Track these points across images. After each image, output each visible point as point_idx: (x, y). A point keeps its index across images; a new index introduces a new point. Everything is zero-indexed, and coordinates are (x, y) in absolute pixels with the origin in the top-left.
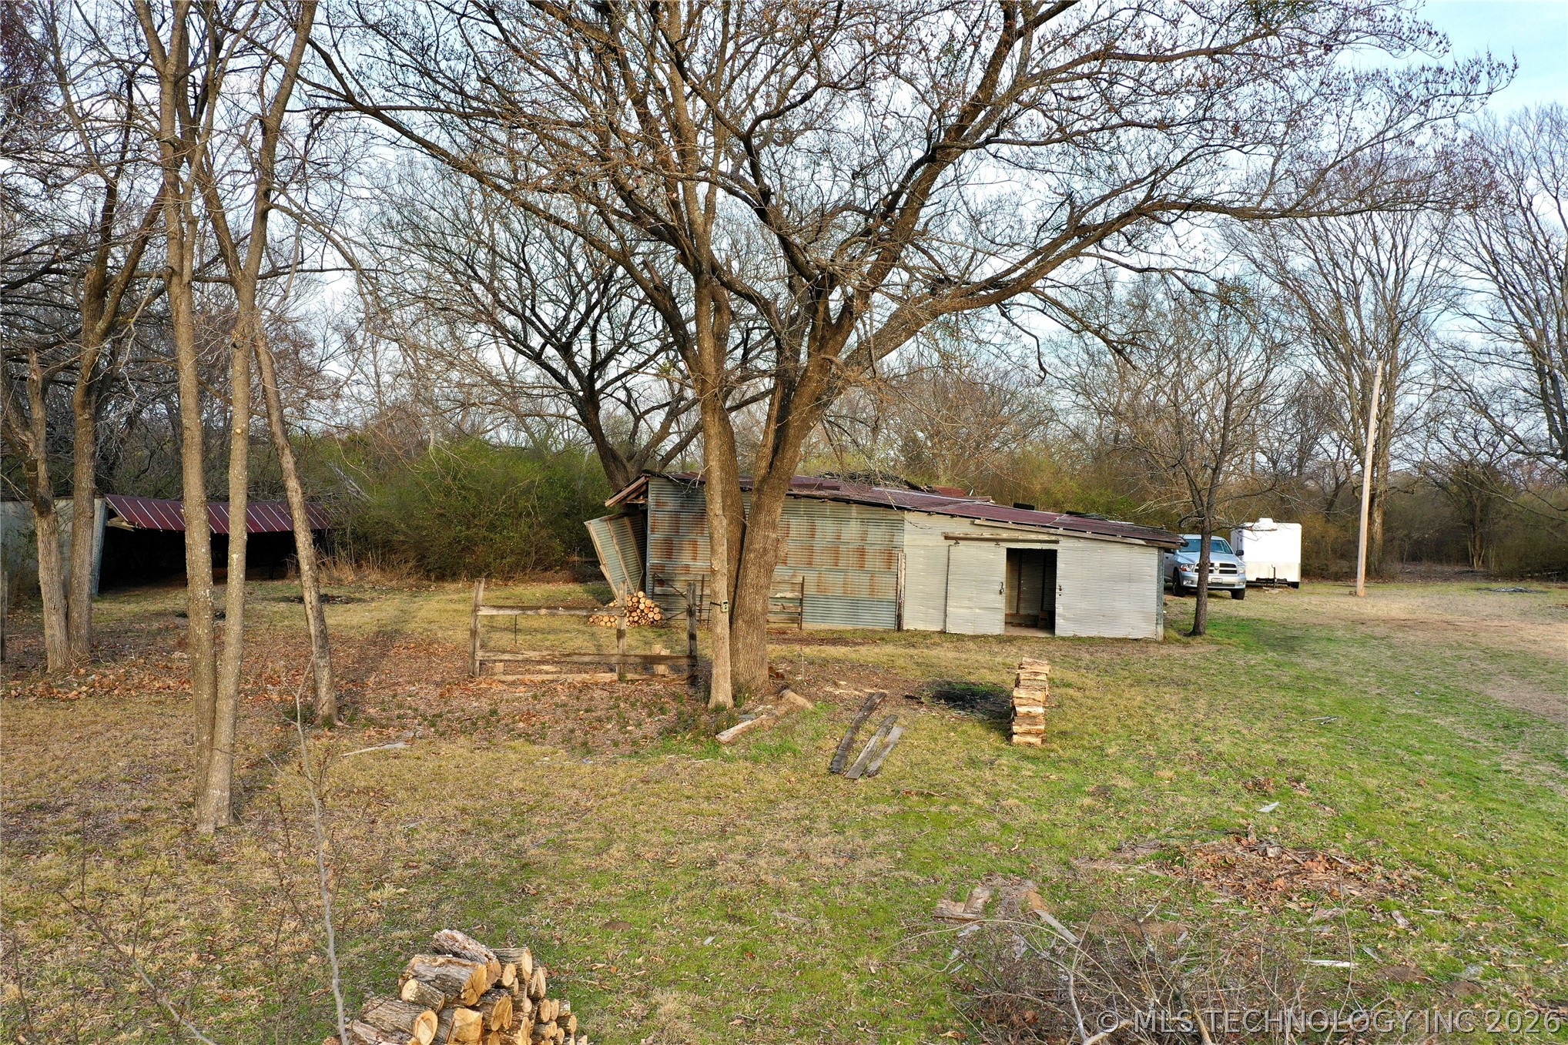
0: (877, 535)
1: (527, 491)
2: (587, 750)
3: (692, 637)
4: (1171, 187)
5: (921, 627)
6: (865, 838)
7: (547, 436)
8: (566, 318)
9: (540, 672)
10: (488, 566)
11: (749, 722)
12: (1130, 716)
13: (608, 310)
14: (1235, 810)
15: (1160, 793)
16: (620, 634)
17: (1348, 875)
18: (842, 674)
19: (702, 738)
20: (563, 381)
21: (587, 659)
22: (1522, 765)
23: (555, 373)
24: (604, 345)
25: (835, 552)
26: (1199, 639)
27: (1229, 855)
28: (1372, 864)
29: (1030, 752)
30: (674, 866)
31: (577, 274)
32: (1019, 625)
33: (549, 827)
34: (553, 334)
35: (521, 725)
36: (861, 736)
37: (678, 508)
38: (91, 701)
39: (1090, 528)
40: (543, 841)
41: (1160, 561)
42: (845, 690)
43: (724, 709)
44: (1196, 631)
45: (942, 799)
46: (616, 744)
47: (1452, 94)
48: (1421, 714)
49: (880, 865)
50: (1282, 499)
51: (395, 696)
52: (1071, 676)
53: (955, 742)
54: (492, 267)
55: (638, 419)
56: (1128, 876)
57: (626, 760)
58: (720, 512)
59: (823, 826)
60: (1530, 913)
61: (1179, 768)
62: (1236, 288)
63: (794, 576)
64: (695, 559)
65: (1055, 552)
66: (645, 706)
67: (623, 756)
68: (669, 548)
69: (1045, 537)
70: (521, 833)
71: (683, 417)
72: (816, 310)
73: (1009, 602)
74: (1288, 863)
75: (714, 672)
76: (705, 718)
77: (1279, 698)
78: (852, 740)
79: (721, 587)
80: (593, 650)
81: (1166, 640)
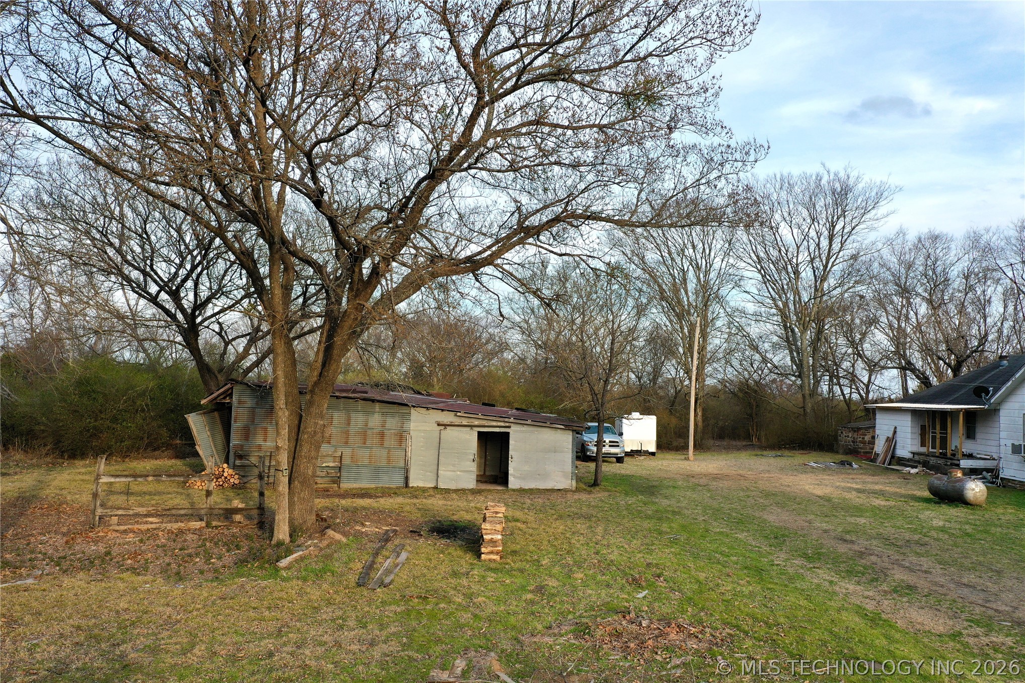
0: (392, 423)
1: (143, 394)
2: (180, 577)
3: (262, 494)
4: (579, 204)
5: (421, 484)
6: (381, 630)
7: (160, 357)
8: (176, 274)
9: (146, 523)
10: (110, 447)
11: (301, 553)
12: (556, 539)
13: (207, 268)
14: (622, 597)
15: (575, 589)
16: (209, 493)
17: (690, 635)
18: (367, 517)
19: (266, 565)
20: (173, 317)
21: (182, 512)
22: (786, 560)
23: (167, 312)
24: (204, 293)
25: (364, 435)
26: (597, 488)
27: (619, 627)
28: (704, 627)
29: (493, 565)
30: (242, 658)
31: (185, 245)
32: (486, 482)
33: (147, 636)
34: (166, 284)
35: (129, 561)
36: (380, 559)
37: (254, 406)
39: (530, 418)
40: (142, 647)
41: (573, 439)
42: (369, 528)
43: (283, 544)
44: (595, 484)
45: (434, 600)
46: (202, 572)
47: (736, 160)
48: (728, 531)
49: (391, 649)
50: (644, 400)
51: (28, 544)
52: (518, 514)
53: (444, 561)
54: (122, 237)
55: (227, 344)
56: (556, 645)
57: (209, 584)
58: (283, 406)
59: (352, 623)
60: (795, 652)
61: (587, 572)
62: (617, 268)
63: (335, 451)
64: (265, 440)
65: (508, 434)
66: (225, 544)
67: (207, 581)
68: (247, 434)
69: (502, 424)
70: (124, 642)
71: (259, 343)
72: (354, 272)
73: (479, 466)
74: (655, 629)
75: (277, 518)
76: (269, 551)
77: (646, 524)
78: (373, 562)
79: (284, 459)
80: (188, 506)
81: (577, 490)
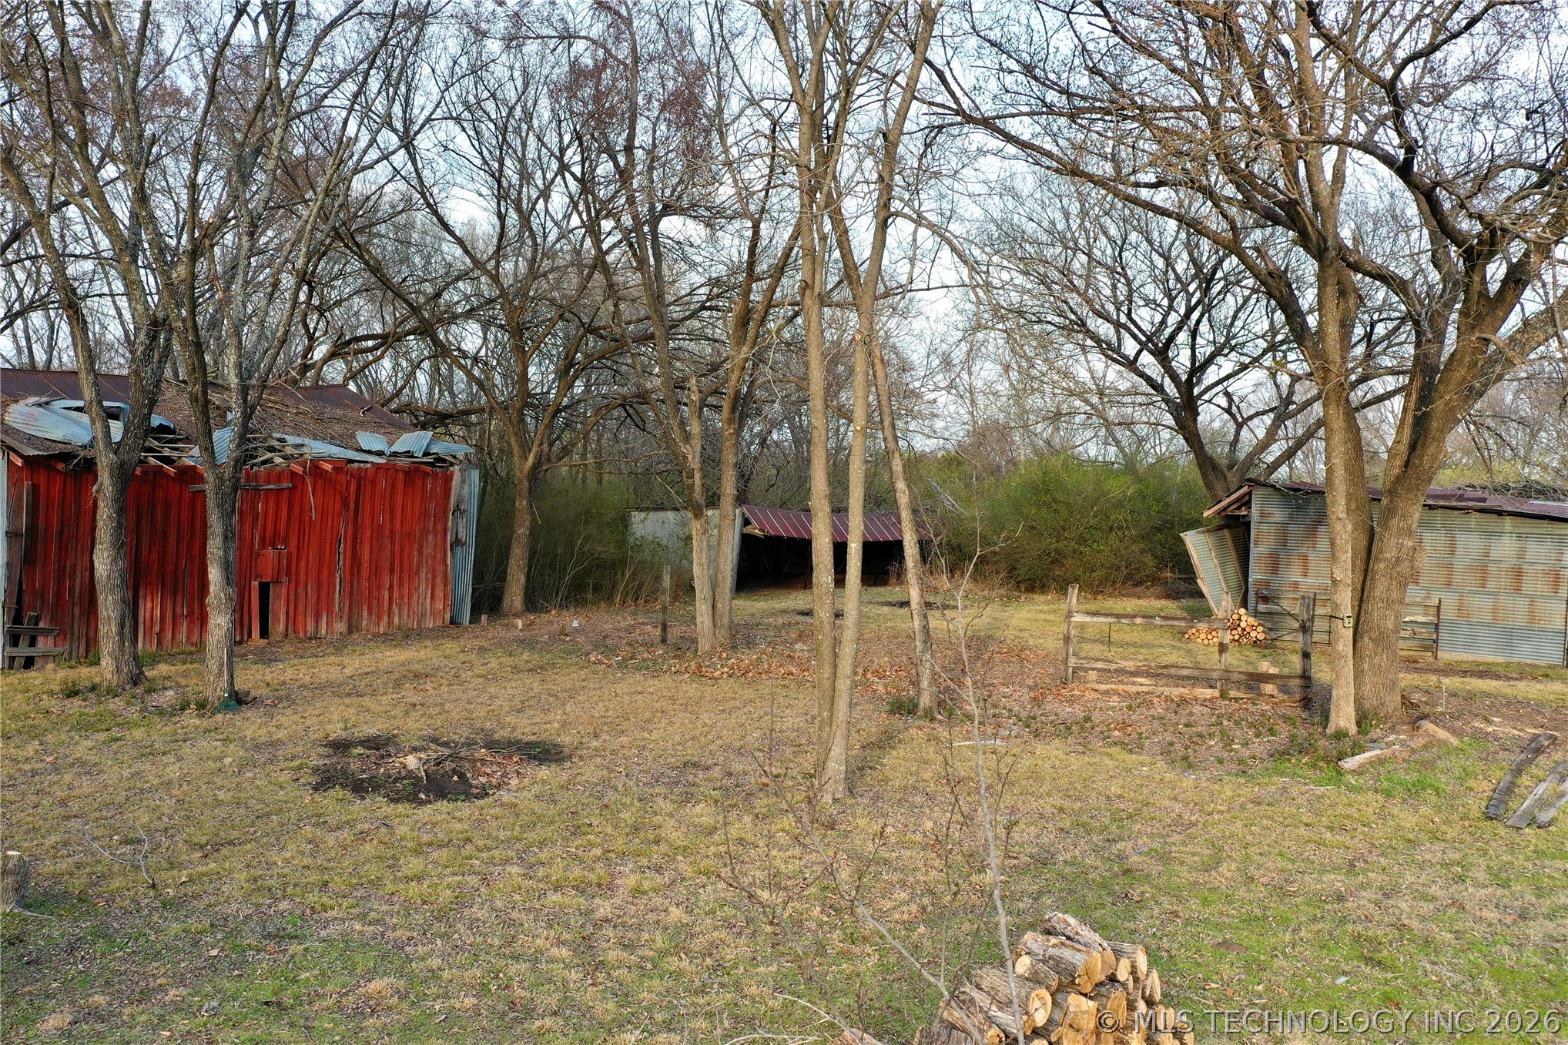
0: (1539, 552)
1: (1119, 505)
2: (1188, 764)
3: (1306, 658)
6: (1539, 897)
7: (1138, 452)
8: (1163, 322)
9: (1134, 683)
10: (1077, 579)
11: (1379, 752)
13: (1210, 311)
16: (1223, 649)
18: (1495, 710)
19: (1321, 764)
20: (1158, 388)
21: (1185, 672)
23: (1149, 380)
24: (1204, 350)
25: (1482, 571)
30: (1294, 894)
31: (1177, 277)
33: (1151, 836)
34: (1149, 339)
35: (1116, 733)
36: (1525, 780)
37: (1286, 520)
38: (732, 680)
40: (1146, 849)
42: (1500, 728)
43: (1346, 735)
46: (1221, 761)
51: (990, 696)
54: (1088, 276)
55: (1239, 426)
57: (1233, 779)
58: (1343, 515)
59: (1481, 876)
63: (1428, 597)
64: (1305, 575)
66: (1251, 725)
67: (1229, 774)
68: (1275, 563)
70: (1121, 839)
71: (1292, 423)
72: (1470, 284)
75: (1334, 693)
76: (1322, 743)
78: (1513, 784)
79: (1344, 599)
80: (1191, 664)
